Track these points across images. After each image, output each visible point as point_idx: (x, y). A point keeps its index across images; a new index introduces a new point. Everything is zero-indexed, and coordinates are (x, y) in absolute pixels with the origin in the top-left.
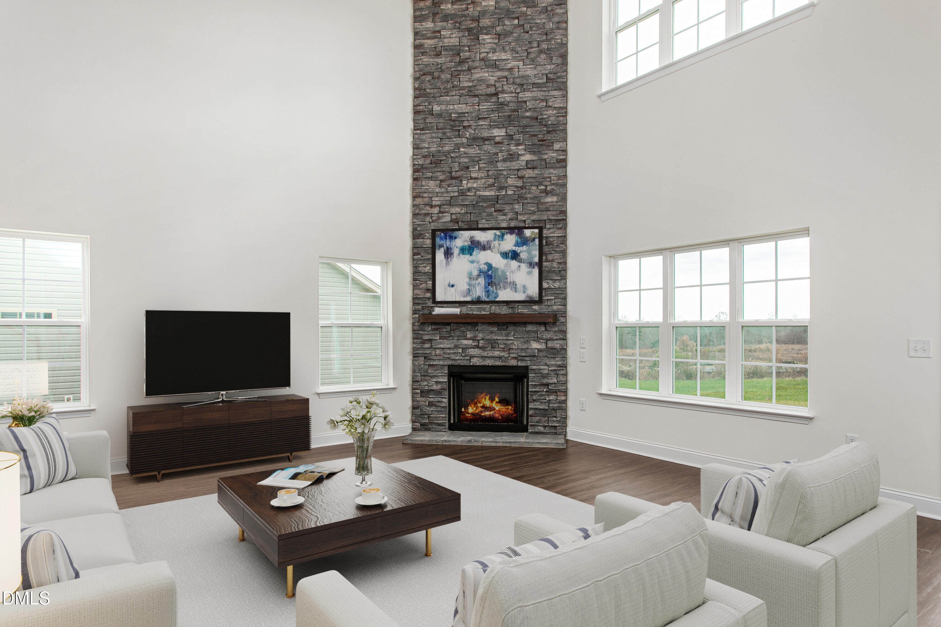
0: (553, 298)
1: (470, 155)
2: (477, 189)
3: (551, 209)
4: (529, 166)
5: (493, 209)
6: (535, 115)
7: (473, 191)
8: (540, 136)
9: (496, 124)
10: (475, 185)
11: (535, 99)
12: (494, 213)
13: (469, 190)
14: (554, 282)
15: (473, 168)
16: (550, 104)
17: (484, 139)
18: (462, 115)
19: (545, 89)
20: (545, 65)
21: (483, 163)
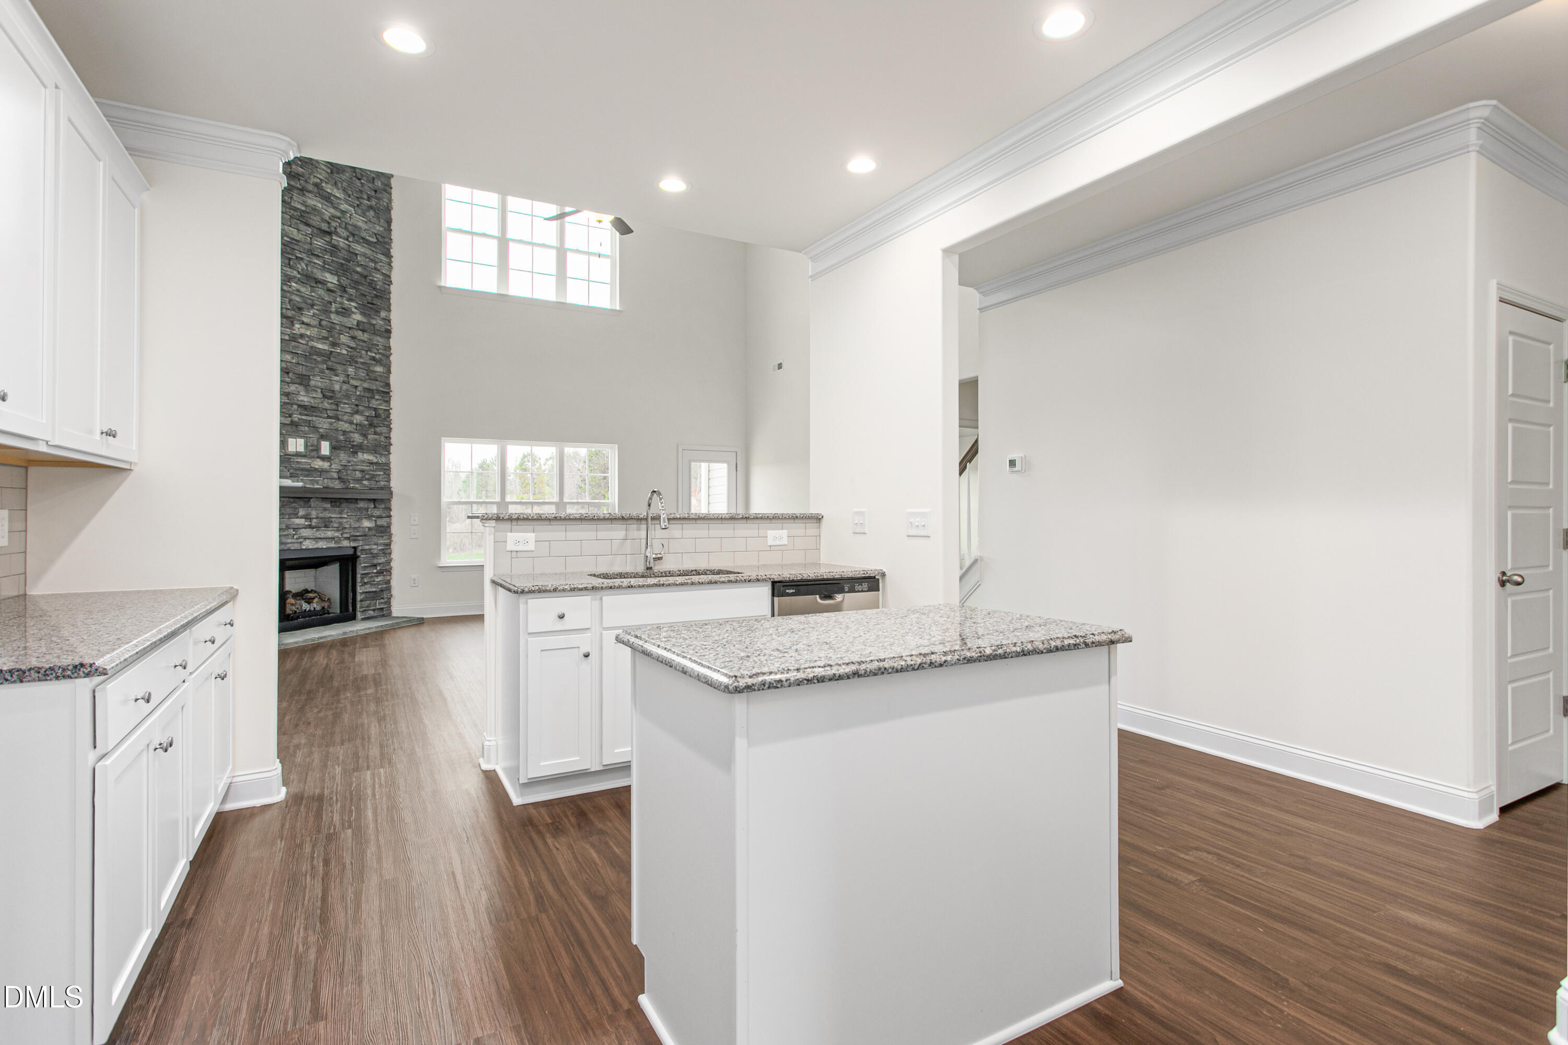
0: (382, 473)
1: (303, 295)
2: (311, 338)
3: (379, 379)
4: (361, 327)
5: (325, 366)
6: (365, 273)
7: (307, 339)
8: (369, 299)
9: (331, 268)
10: (308, 333)
11: (365, 255)
12: (326, 371)
13: (302, 336)
14: (381, 457)
15: (308, 312)
16: (379, 267)
17: (318, 281)
18: (294, 242)
19: (374, 249)
20: (375, 224)
21: (317, 310)
